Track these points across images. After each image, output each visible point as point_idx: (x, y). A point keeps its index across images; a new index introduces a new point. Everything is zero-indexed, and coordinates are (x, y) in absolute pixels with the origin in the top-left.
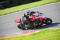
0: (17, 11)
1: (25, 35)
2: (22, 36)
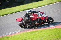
0: (50, 3)
1: (58, 28)
2: (55, 29)
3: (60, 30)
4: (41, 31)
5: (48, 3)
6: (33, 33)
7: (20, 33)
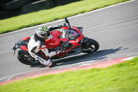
0: (81, 11)
1: (100, 68)
2: (93, 70)
3: (105, 73)
4: (63, 76)
5: (77, 12)
6: (43, 80)
7: (14, 82)
